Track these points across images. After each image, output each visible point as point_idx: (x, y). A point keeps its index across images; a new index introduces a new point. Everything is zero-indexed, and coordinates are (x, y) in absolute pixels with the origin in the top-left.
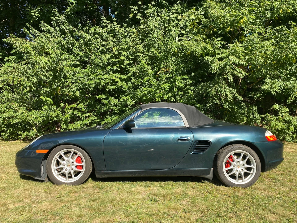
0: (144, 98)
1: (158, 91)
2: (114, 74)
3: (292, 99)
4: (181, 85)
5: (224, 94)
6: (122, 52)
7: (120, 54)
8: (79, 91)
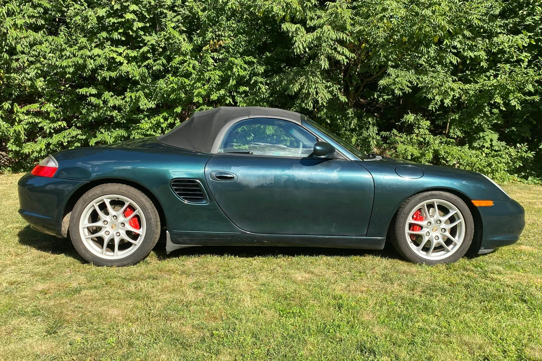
0: (172, 96)
1: (199, 84)
2: (114, 48)
3: (436, 104)
4: (242, 73)
5: (314, 93)
6: (129, 5)
7: (125, 9)
8: (45, 78)
